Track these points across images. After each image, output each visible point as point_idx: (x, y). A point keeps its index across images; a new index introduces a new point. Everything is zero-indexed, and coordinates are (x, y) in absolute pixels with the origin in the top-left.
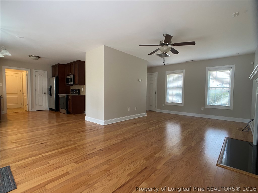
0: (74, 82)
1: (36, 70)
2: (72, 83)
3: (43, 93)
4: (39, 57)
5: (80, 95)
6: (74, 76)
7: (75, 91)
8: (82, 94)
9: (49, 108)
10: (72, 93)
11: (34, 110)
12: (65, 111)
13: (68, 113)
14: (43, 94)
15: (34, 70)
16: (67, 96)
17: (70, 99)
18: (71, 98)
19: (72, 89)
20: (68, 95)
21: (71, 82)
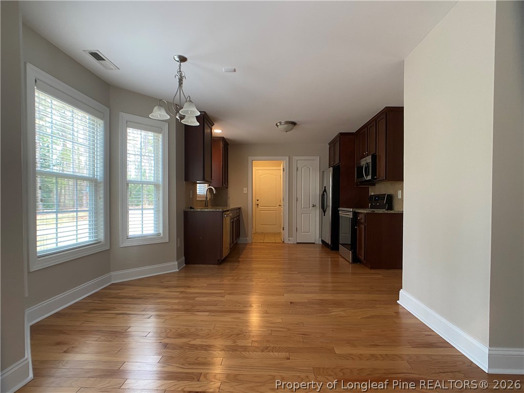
0: (374, 174)
1: (297, 158)
2: (369, 178)
3: (311, 205)
4: (294, 124)
5: (389, 212)
6: (374, 158)
7: (378, 200)
8: (396, 209)
9: (320, 239)
10: (372, 204)
11: (293, 241)
12: (349, 255)
13: (356, 260)
14: (311, 207)
15: (295, 158)
16: (355, 214)
17: (361, 223)
18: (363, 221)
19: (372, 194)
20: (357, 211)
21: (367, 175)
